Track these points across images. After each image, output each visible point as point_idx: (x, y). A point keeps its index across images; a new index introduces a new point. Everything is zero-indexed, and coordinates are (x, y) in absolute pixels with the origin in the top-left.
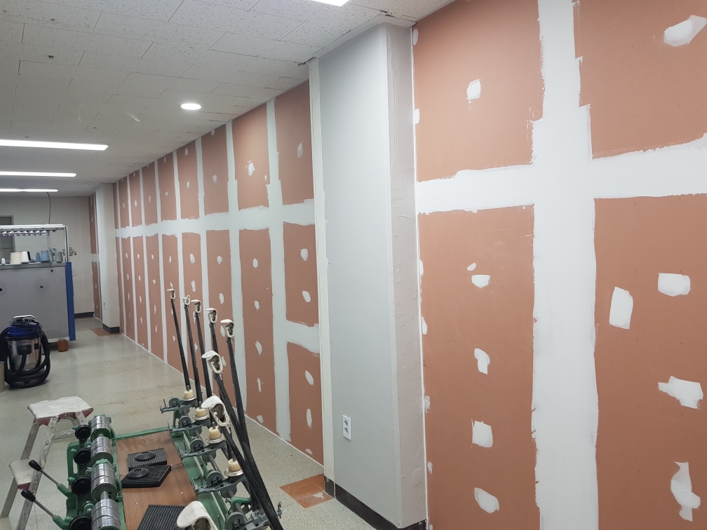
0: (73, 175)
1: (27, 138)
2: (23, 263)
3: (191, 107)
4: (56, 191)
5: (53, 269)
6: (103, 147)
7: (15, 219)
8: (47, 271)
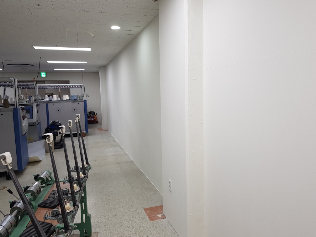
0: (86, 63)
1: (56, 46)
2: (67, 100)
3: (115, 28)
4: (84, 70)
5: (79, 102)
6: (89, 49)
7: (70, 82)
8: (77, 103)
